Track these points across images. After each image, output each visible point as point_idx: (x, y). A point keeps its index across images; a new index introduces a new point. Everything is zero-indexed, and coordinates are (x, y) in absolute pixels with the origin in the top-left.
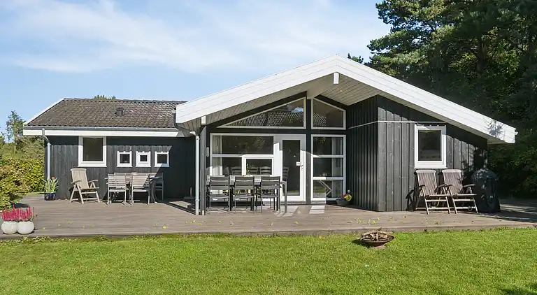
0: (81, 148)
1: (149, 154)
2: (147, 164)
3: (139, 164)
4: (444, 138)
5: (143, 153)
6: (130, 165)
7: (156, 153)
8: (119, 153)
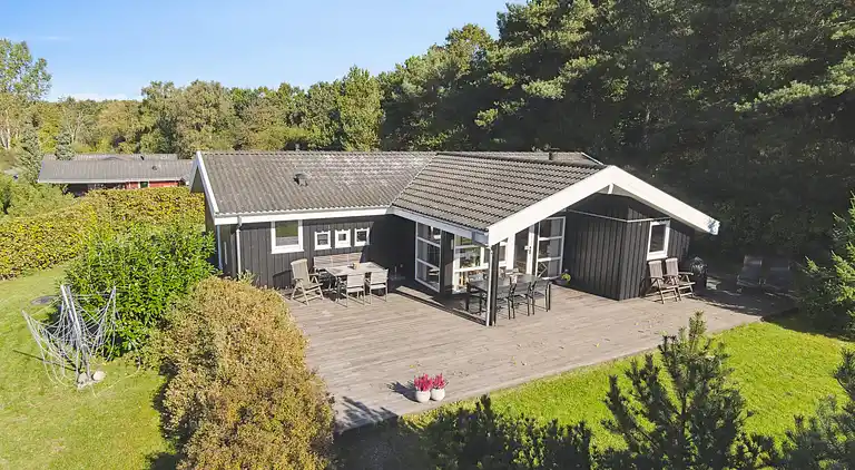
0: (273, 231)
1: (348, 233)
2: (346, 244)
3: (339, 244)
4: (668, 230)
5: (343, 232)
6: (328, 247)
7: (356, 231)
8: (316, 234)
